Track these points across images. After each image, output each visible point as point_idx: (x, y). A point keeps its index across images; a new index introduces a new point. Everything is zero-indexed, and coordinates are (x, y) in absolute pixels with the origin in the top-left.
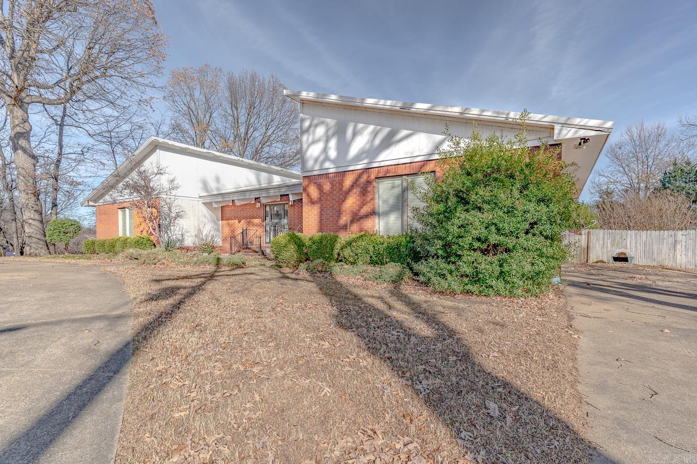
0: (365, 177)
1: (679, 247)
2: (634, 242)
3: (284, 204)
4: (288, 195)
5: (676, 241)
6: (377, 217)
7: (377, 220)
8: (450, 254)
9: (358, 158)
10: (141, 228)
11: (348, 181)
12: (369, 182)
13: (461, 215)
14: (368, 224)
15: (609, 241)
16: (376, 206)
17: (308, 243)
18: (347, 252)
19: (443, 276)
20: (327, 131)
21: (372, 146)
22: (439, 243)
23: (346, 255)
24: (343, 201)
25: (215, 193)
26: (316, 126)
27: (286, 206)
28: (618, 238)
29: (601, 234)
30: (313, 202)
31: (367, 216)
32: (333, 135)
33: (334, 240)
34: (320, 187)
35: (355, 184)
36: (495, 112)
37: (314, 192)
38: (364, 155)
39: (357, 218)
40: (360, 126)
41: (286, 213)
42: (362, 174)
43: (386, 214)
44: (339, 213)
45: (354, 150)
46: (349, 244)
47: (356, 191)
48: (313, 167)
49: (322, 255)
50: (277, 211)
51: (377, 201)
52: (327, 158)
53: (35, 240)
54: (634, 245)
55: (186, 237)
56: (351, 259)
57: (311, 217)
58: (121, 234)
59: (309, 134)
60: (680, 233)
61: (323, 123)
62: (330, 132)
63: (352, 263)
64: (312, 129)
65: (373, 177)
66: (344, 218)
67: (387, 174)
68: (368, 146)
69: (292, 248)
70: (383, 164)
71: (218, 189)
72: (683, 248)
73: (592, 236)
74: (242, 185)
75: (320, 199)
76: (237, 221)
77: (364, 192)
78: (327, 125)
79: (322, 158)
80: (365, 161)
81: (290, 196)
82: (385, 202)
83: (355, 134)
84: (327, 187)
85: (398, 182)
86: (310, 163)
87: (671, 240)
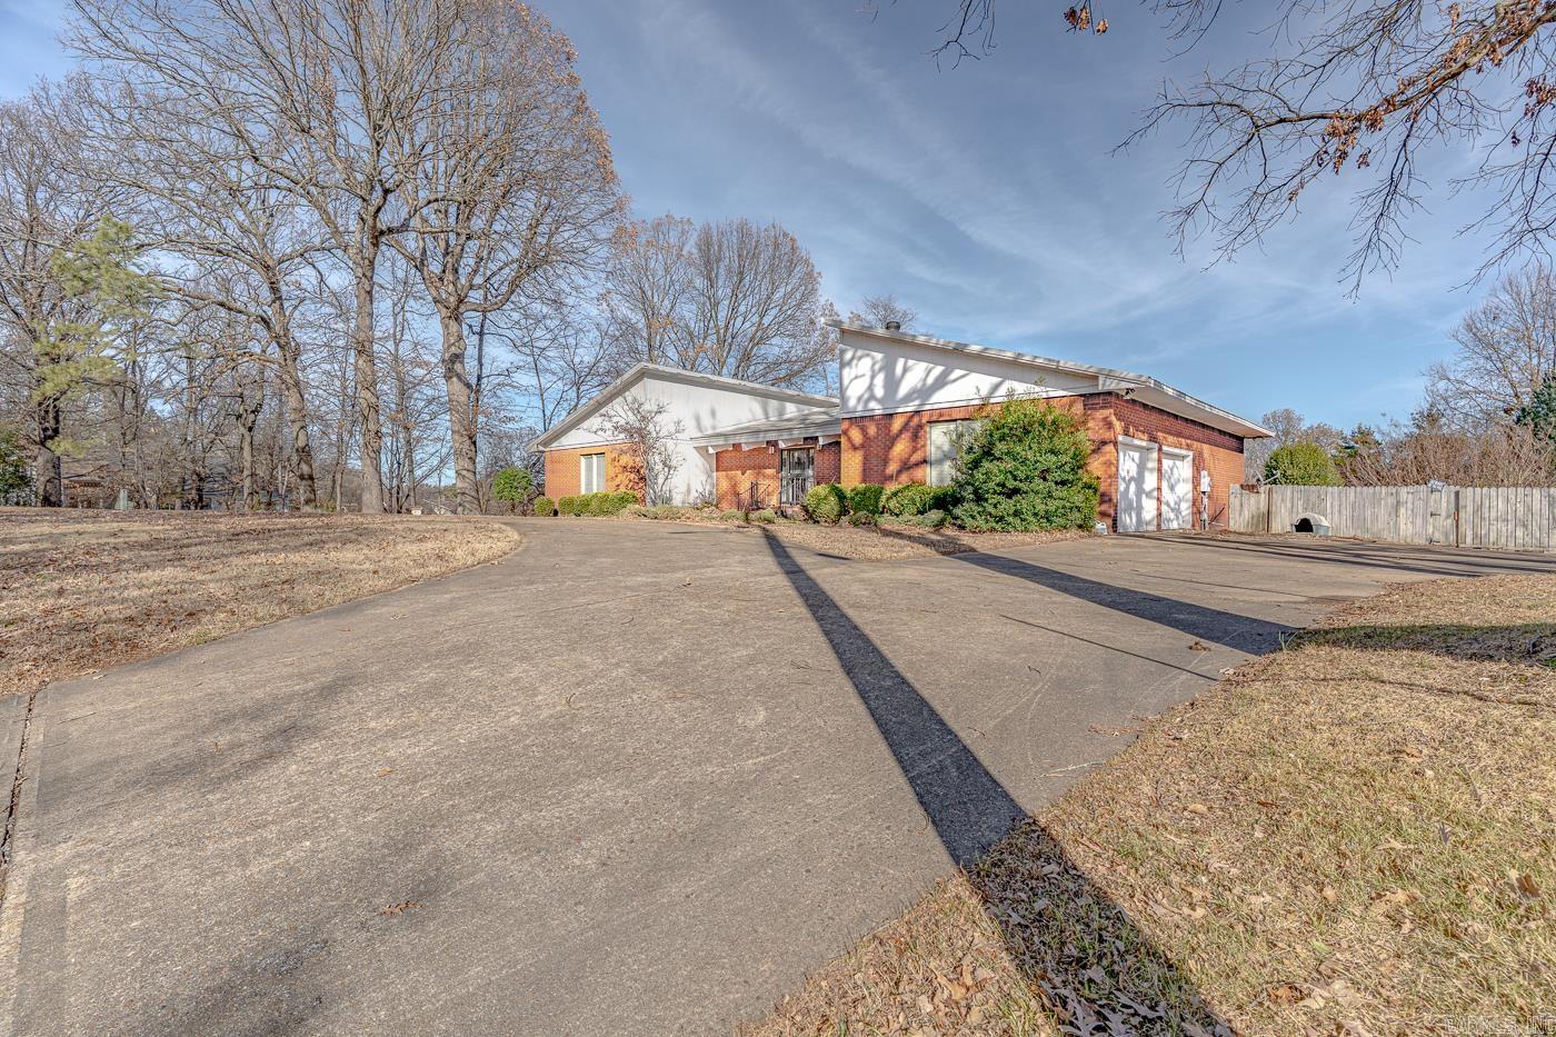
0: (916, 420)
1: (1402, 510)
2: (1336, 503)
3: (809, 449)
4: (817, 438)
5: (1398, 502)
6: (929, 466)
7: (928, 469)
8: (979, 498)
9: (908, 398)
10: (618, 481)
11: (897, 424)
12: (920, 426)
13: (986, 464)
14: (919, 473)
15: (1300, 503)
16: (928, 453)
17: (849, 494)
18: (892, 504)
19: (973, 517)
20: (873, 365)
21: (924, 385)
22: (970, 489)
23: (892, 507)
24: (890, 448)
25: (710, 432)
26: (860, 358)
27: (812, 451)
28: (1313, 498)
29: (1289, 493)
30: (855, 448)
31: (917, 465)
32: (880, 370)
33: (880, 492)
34: (864, 430)
35: (905, 427)
36: (1045, 359)
37: (856, 435)
38: (915, 395)
39: (906, 466)
40: (911, 362)
41: (811, 461)
42: (912, 416)
43: (940, 462)
44: (886, 462)
45: (903, 390)
46: (895, 494)
47: (906, 436)
48: (856, 407)
49: (866, 507)
50: (799, 459)
51: (928, 448)
52: (872, 397)
53: (469, 498)
54: (1337, 508)
55: (674, 496)
56: (897, 511)
57: (852, 465)
58: (583, 492)
59: (851, 368)
60: (1404, 490)
61: (868, 355)
62: (877, 367)
63: (897, 515)
64: (855, 362)
65: (924, 421)
66: (891, 468)
67: (940, 418)
68: (919, 386)
69: (833, 499)
70: (936, 407)
71: (714, 428)
72: (1410, 512)
73: (1274, 495)
74: (744, 420)
75: (863, 446)
76: (739, 473)
77: (915, 437)
78: (873, 358)
79: (866, 396)
80: (917, 402)
81: (820, 439)
82: (938, 448)
83: (905, 370)
84: (872, 430)
85: (952, 426)
86: (852, 403)
87: (1391, 500)
